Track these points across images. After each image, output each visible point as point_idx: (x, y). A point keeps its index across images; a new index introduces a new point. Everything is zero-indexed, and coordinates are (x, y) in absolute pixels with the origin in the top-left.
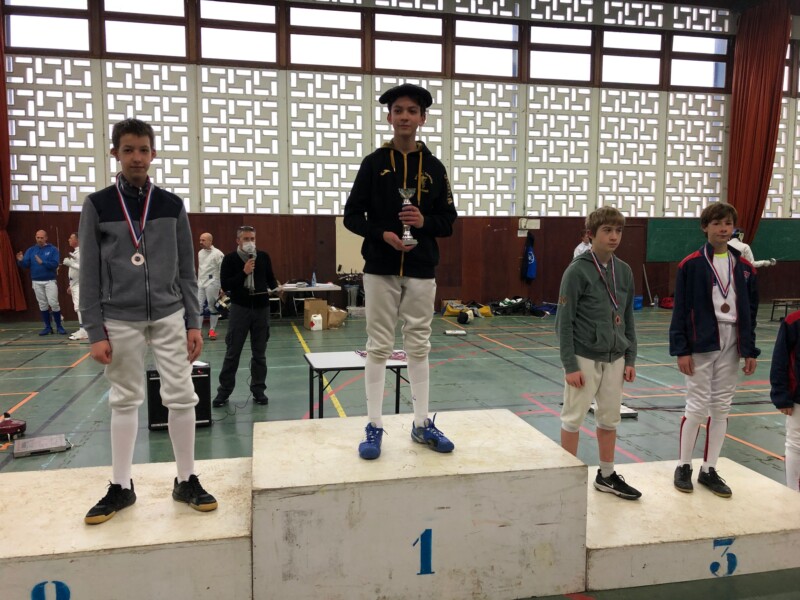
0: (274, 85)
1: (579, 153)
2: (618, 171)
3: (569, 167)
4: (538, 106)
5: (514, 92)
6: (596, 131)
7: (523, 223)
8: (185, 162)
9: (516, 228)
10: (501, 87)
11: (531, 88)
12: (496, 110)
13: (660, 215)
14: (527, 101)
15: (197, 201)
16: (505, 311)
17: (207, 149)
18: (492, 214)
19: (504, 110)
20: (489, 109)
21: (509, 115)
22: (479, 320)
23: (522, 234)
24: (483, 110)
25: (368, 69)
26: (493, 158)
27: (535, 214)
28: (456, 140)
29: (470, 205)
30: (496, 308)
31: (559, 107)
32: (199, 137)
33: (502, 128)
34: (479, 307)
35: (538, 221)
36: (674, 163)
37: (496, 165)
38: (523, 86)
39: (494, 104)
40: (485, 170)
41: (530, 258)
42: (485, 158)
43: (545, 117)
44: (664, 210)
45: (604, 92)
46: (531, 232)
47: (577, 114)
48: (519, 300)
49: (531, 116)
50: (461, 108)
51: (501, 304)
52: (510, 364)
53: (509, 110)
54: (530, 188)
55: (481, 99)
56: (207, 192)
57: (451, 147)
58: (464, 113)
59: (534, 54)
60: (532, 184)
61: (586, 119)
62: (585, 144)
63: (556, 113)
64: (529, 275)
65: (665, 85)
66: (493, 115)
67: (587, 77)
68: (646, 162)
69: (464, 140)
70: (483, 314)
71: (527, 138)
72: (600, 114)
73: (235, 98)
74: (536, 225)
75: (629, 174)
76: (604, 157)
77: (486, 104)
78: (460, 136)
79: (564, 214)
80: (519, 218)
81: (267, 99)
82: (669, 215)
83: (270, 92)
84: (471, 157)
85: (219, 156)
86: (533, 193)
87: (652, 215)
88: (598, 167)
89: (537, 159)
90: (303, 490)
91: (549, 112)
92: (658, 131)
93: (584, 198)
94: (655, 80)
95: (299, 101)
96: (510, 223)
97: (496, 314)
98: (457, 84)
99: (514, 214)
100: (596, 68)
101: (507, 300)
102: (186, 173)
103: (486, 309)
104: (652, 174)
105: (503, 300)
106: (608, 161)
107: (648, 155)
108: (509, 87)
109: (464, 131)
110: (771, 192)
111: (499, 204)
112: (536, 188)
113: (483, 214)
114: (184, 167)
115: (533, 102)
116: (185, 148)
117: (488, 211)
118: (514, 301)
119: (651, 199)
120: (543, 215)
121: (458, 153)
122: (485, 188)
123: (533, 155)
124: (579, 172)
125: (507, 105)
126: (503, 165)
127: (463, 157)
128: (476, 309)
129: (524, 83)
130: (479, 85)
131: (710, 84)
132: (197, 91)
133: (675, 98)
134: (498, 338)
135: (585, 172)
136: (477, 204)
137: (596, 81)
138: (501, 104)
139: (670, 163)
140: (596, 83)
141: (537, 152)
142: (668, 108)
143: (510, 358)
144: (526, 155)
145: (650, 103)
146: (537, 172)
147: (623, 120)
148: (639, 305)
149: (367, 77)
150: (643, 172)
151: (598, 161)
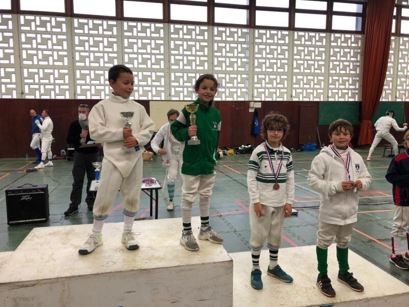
0: (115, 29)
1: (282, 66)
2: (303, 76)
3: (277, 74)
4: (260, 41)
5: (247, 33)
6: (292, 55)
7: (252, 104)
8: (66, 71)
9: (249, 107)
10: (240, 30)
11: (256, 31)
12: (238, 42)
13: (326, 100)
14: (254, 38)
15: (73, 93)
16: (242, 152)
17: (78, 64)
18: (235, 100)
19: (242, 43)
20: (233, 42)
21: (244, 46)
22: (227, 157)
23: (251, 111)
24: (230, 42)
25: (167, 20)
26: (236, 69)
27: (259, 99)
28: (216, 59)
30: (237, 150)
31: (272, 41)
32: (73, 58)
33: (241, 53)
34: (228, 150)
35: (260, 103)
36: (334, 72)
37: (237, 73)
38: (252, 30)
39: (236, 39)
40: (232, 76)
42: (231, 69)
43: (264, 47)
44: (328, 97)
45: (296, 33)
46: (256, 109)
47: (281, 45)
48: (249, 146)
49: (256, 46)
50: (218, 42)
51: (240, 148)
53: (244, 43)
54: (256, 85)
55: (229, 37)
56: (79, 87)
57: (213, 63)
58: (220, 45)
59: (258, 12)
60: (257, 83)
61: (286, 48)
62: (286, 61)
63: (270, 45)
65: (329, 29)
66: (235, 45)
67: (287, 25)
68: (319, 71)
69: (220, 59)
70: (229, 154)
71: (254, 58)
72: (294, 45)
73: (93, 36)
74: (259, 105)
75: (309, 77)
76: (296, 69)
77: (232, 39)
78: (218, 57)
79: (274, 100)
80: (250, 101)
81: (111, 37)
82: (331, 100)
83: (113, 33)
84: (224, 69)
85: (85, 68)
86: (257, 88)
87: (322, 100)
88: (293, 74)
89: (260, 70)
90: (25, 284)
91: (266, 44)
92: (325, 55)
93: (285, 90)
94: (324, 27)
95: (129, 37)
96: (245, 104)
97: (237, 154)
98: (216, 29)
99: (247, 100)
100: (292, 20)
101: (243, 146)
102: (67, 77)
103: (231, 151)
104: (322, 78)
105: (240, 146)
106: (298, 71)
107: (319, 68)
108: (245, 30)
109: (220, 54)
110: (385, 87)
111: (239, 94)
112: (259, 86)
113: (231, 99)
114: (66, 74)
115: (258, 38)
116: (66, 63)
117: (233, 98)
118: (247, 147)
119: (322, 91)
120: (263, 100)
121: (216, 66)
122: (231, 85)
123: (257, 67)
124: (282, 77)
125: (243, 40)
126: (241, 73)
127: (220, 69)
128: (225, 151)
129: (252, 28)
130: (228, 29)
131: (354, 29)
132: (72, 32)
133: (334, 37)
134: (233, 167)
135: (285, 77)
136: (227, 94)
138: (240, 40)
139: (331, 72)
140: (292, 28)
141: (260, 66)
142: (331, 42)
144: (254, 67)
145: (321, 39)
146: (260, 76)
147: (306, 48)
148: (314, 148)
149: (166, 24)
150: (317, 76)
151: (292, 70)
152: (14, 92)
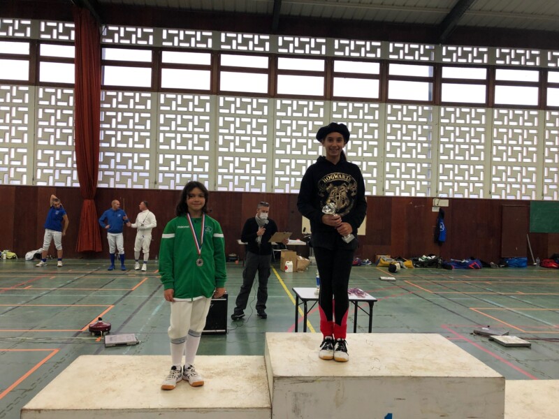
0: (266, 108)
1: (477, 153)
2: (507, 167)
3: (469, 163)
4: (447, 121)
5: (429, 111)
6: (490, 138)
7: (436, 202)
8: (206, 158)
9: (432, 206)
10: (420, 108)
11: (442, 109)
12: (417, 123)
13: (540, 198)
14: (440, 118)
15: (213, 184)
16: (422, 265)
17: (221, 149)
18: (413, 195)
19: (422, 124)
20: (412, 123)
21: (426, 127)
22: (404, 270)
23: (435, 210)
24: (407, 123)
25: (328, 97)
26: (414, 156)
27: (445, 196)
28: (388, 144)
29: (398, 189)
30: (416, 262)
31: (462, 122)
32: (216, 142)
33: (421, 136)
34: (404, 261)
35: (447, 201)
36: (550, 161)
37: (416, 161)
38: (437, 107)
39: (415, 119)
40: (409, 165)
41: (441, 227)
42: (408, 156)
43: (452, 128)
44: (543, 195)
45: (496, 111)
46: (441, 209)
47: (476, 126)
48: (433, 257)
49: (442, 128)
50: (392, 122)
51: (420, 259)
52: (429, 303)
53: (426, 123)
54: (441, 178)
55: (406, 116)
56: (220, 177)
57: (385, 148)
58: (394, 126)
59: (444, 86)
60: (443, 175)
61: (482, 130)
62: (482, 147)
63: (460, 126)
64: (440, 240)
65: (542, 106)
66: (414, 127)
67: (483, 101)
68: (529, 160)
69: (394, 144)
70: (406, 266)
71: (439, 143)
72: (493, 126)
73: (241, 116)
74: (446, 204)
75: (515, 168)
76: (496, 156)
77: (409, 119)
78: (391, 141)
79: (466, 196)
80: (433, 198)
81: (261, 117)
82: (546, 198)
83: (263, 113)
84: (399, 156)
85: (228, 154)
86: (443, 181)
87: (534, 198)
88: (492, 163)
89: (446, 158)
90: (306, 379)
91: (455, 125)
92: (538, 138)
93: (481, 185)
94: (535, 103)
95: (281, 118)
96: (427, 202)
97: (416, 267)
98: (389, 106)
99: (429, 196)
100: (490, 94)
101: (424, 257)
102: (207, 165)
103: (409, 263)
104: (533, 169)
105: (421, 256)
106: (499, 159)
107: (530, 155)
108: (426, 108)
109: (394, 138)
111: (418, 188)
112: (445, 178)
113: (407, 195)
114: (206, 161)
115: (444, 118)
116: (207, 148)
117: (410, 193)
118: (429, 258)
119: (533, 187)
120: (451, 196)
121: (389, 152)
122: (408, 176)
123: (443, 154)
124: (477, 167)
125: (425, 120)
126: (421, 161)
127: (393, 156)
128: (401, 262)
129: (437, 105)
130: (405, 107)
132: (216, 112)
133: (550, 115)
134: (420, 284)
135: (481, 167)
136: (403, 188)
137: (490, 103)
138: (420, 120)
139: (547, 161)
140: (490, 105)
141: (447, 152)
142: (545, 122)
143: (430, 299)
144: (439, 154)
145: (531, 119)
146: (447, 166)
147: (510, 130)
148: (524, 264)
149: (328, 102)
150: (526, 167)
151: (491, 159)
152: (147, 181)
